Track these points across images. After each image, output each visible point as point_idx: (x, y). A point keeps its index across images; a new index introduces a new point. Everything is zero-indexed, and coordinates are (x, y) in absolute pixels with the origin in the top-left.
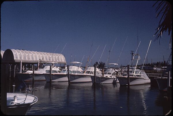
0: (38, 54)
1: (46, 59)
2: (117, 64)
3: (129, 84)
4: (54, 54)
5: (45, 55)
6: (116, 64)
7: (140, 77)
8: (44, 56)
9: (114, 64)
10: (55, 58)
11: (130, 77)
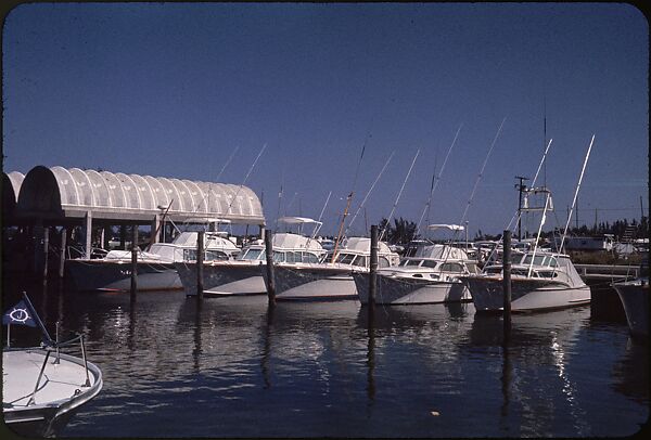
0: (156, 186)
1: (188, 204)
2: (462, 228)
3: (507, 306)
4: (219, 186)
5: (181, 189)
6: (455, 227)
7: (555, 279)
8: (180, 194)
9: (450, 227)
10: (223, 202)
11: (513, 276)
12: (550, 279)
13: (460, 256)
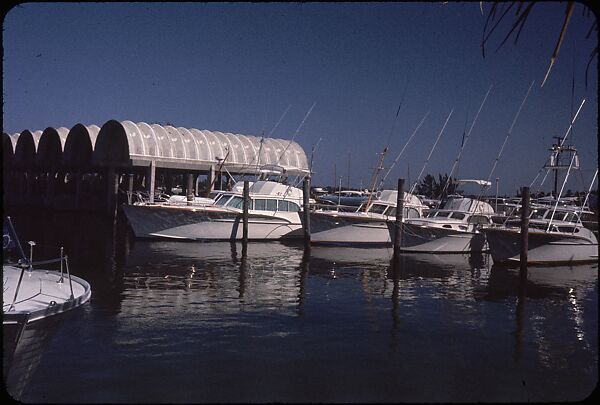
0: (212, 139)
1: (240, 157)
2: (489, 183)
3: (524, 257)
4: (268, 141)
5: (235, 142)
6: (483, 182)
7: (575, 234)
8: (233, 148)
9: (479, 182)
10: (272, 155)
11: (530, 230)
12: (570, 234)
13: (487, 209)
